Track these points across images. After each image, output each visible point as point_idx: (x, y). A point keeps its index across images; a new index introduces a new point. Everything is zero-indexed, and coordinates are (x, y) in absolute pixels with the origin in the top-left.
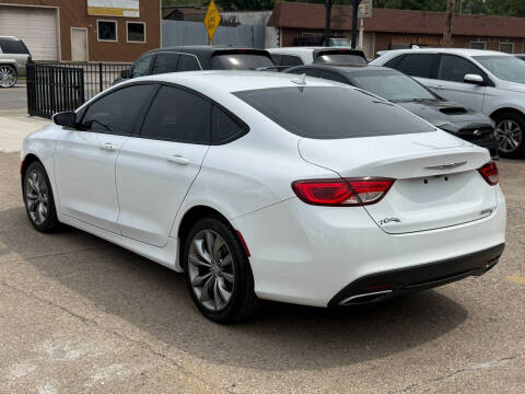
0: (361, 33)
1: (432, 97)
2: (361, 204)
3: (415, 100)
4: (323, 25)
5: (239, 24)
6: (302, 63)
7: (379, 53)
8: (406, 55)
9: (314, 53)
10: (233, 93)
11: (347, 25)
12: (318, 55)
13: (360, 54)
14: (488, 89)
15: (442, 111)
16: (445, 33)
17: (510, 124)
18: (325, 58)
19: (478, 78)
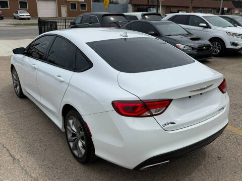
0: (161, 7)
1: (187, 33)
2: (152, 115)
3: (180, 35)
4: (146, 4)
5: (119, 3)
6: (137, 19)
7: (166, 15)
8: (176, 16)
9: (142, 15)
10: (87, 43)
11: (156, 4)
12: (143, 16)
13: (159, 15)
14: (208, 29)
15: (191, 39)
16: (190, 6)
17: (216, 43)
18: (146, 17)
19: (205, 25)
